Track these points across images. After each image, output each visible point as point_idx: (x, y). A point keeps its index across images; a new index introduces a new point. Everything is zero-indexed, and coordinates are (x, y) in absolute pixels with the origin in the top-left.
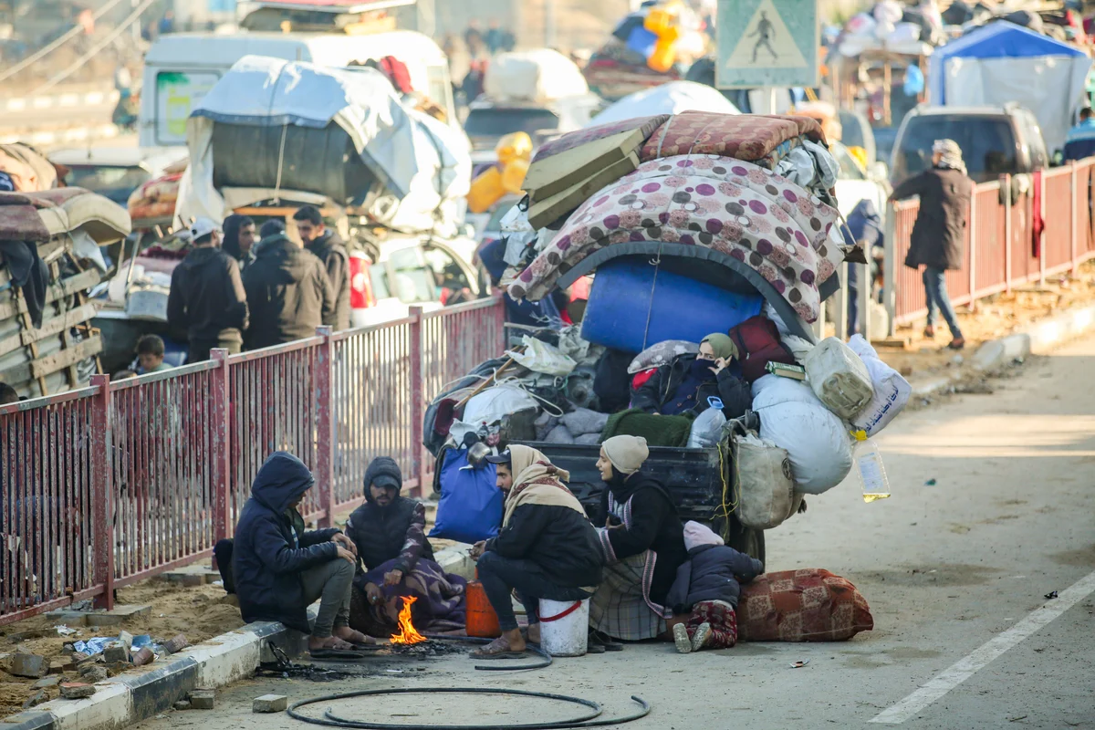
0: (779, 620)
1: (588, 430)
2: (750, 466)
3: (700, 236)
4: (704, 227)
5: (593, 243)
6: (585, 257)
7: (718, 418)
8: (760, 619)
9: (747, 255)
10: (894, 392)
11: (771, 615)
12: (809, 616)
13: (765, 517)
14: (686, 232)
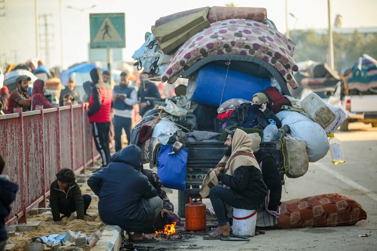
0: (327, 217)
1: (205, 138)
2: (293, 149)
3: (249, 51)
4: (252, 47)
5: (200, 56)
6: (196, 62)
7: (275, 129)
8: (319, 217)
9: (270, 59)
10: (339, 117)
11: (324, 214)
12: (341, 214)
13: (301, 172)
14: (243, 49)
